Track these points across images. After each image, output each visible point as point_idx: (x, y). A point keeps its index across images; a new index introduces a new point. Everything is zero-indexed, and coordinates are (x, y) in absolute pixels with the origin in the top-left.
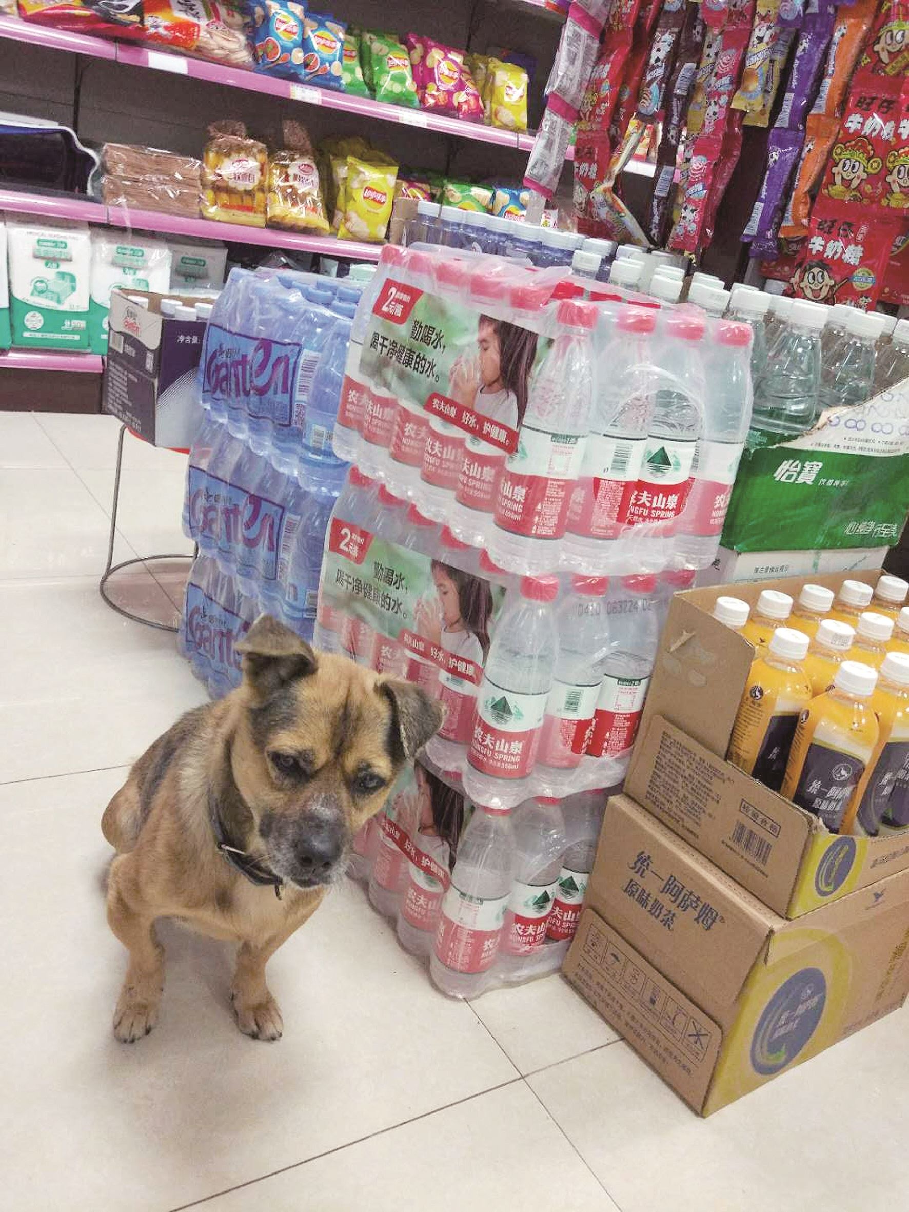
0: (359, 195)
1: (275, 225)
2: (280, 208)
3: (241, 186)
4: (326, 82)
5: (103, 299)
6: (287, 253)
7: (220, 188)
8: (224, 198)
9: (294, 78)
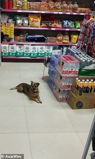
0: (73, 39)
1: (64, 43)
2: (64, 41)
3: (60, 39)
4: (70, 28)
5: (46, 52)
6: (65, 46)
7: (58, 40)
8: (58, 41)
9: (66, 28)
